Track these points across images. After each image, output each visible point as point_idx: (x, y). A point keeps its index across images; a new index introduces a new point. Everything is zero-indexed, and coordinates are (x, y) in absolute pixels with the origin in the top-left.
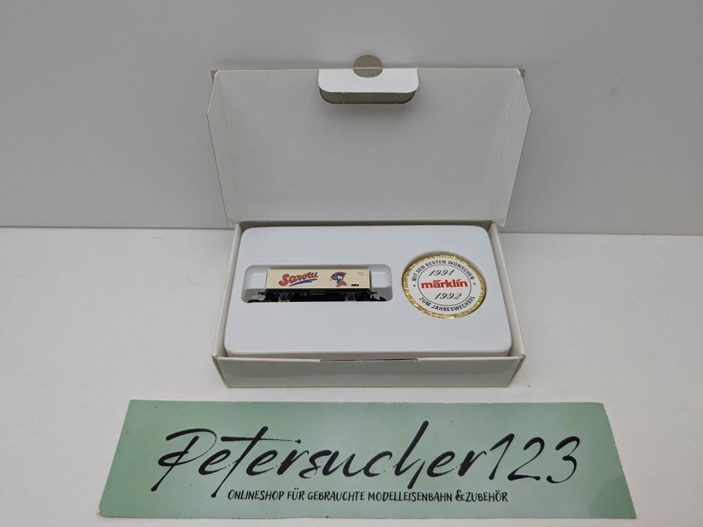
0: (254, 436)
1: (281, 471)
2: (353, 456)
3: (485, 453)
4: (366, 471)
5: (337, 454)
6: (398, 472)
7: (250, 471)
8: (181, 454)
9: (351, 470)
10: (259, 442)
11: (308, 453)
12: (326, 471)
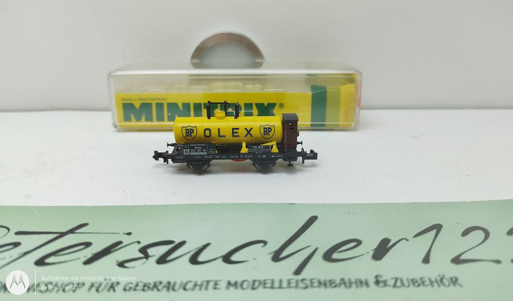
0: (64, 230)
1: (88, 262)
2: (208, 245)
3: (407, 240)
4: (227, 259)
5: (183, 243)
6: (277, 257)
7: (40, 262)
9: (201, 258)
10: (70, 236)
11: (139, 242)
12: (162, 260)
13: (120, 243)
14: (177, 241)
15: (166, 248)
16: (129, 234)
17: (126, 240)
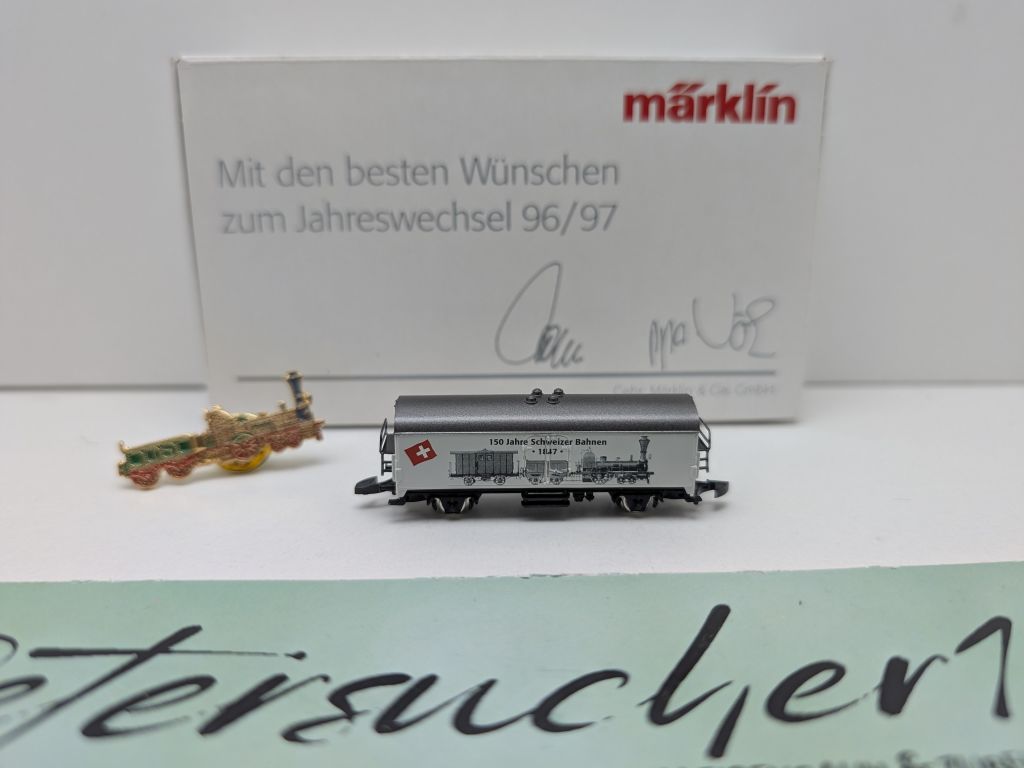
0: (146, 644)
3: (944, 660)
4: (542, 718)
10: (159, 659)
11: (326, 679)
13: (281, 679)
14: (417, 675)
15: (392, 693)
16: (300, 656)
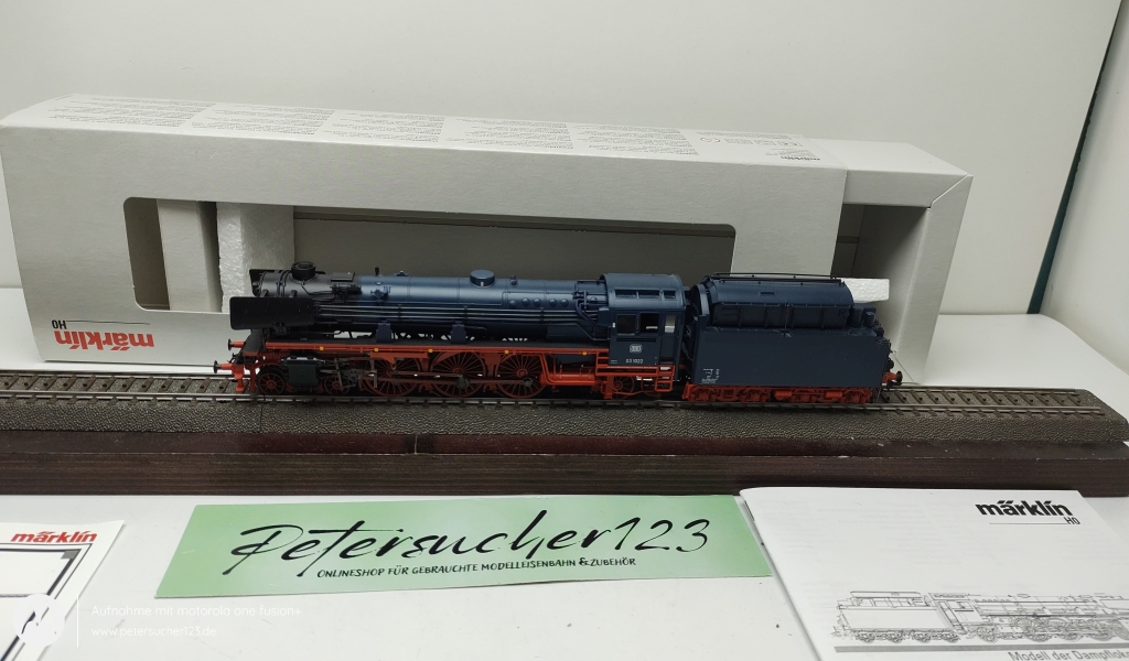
1: (380, 554)
2: (463, 539)
5: (445, 538)
6: (515, 547)
7: (344, 555)
8: (260, 545)
9: (460, 549)
12: (433, 551)
17: (401, 536)
